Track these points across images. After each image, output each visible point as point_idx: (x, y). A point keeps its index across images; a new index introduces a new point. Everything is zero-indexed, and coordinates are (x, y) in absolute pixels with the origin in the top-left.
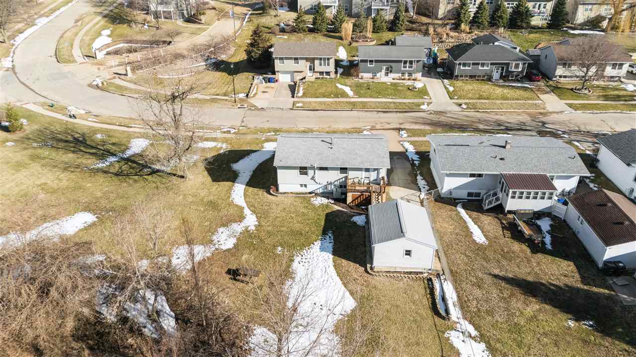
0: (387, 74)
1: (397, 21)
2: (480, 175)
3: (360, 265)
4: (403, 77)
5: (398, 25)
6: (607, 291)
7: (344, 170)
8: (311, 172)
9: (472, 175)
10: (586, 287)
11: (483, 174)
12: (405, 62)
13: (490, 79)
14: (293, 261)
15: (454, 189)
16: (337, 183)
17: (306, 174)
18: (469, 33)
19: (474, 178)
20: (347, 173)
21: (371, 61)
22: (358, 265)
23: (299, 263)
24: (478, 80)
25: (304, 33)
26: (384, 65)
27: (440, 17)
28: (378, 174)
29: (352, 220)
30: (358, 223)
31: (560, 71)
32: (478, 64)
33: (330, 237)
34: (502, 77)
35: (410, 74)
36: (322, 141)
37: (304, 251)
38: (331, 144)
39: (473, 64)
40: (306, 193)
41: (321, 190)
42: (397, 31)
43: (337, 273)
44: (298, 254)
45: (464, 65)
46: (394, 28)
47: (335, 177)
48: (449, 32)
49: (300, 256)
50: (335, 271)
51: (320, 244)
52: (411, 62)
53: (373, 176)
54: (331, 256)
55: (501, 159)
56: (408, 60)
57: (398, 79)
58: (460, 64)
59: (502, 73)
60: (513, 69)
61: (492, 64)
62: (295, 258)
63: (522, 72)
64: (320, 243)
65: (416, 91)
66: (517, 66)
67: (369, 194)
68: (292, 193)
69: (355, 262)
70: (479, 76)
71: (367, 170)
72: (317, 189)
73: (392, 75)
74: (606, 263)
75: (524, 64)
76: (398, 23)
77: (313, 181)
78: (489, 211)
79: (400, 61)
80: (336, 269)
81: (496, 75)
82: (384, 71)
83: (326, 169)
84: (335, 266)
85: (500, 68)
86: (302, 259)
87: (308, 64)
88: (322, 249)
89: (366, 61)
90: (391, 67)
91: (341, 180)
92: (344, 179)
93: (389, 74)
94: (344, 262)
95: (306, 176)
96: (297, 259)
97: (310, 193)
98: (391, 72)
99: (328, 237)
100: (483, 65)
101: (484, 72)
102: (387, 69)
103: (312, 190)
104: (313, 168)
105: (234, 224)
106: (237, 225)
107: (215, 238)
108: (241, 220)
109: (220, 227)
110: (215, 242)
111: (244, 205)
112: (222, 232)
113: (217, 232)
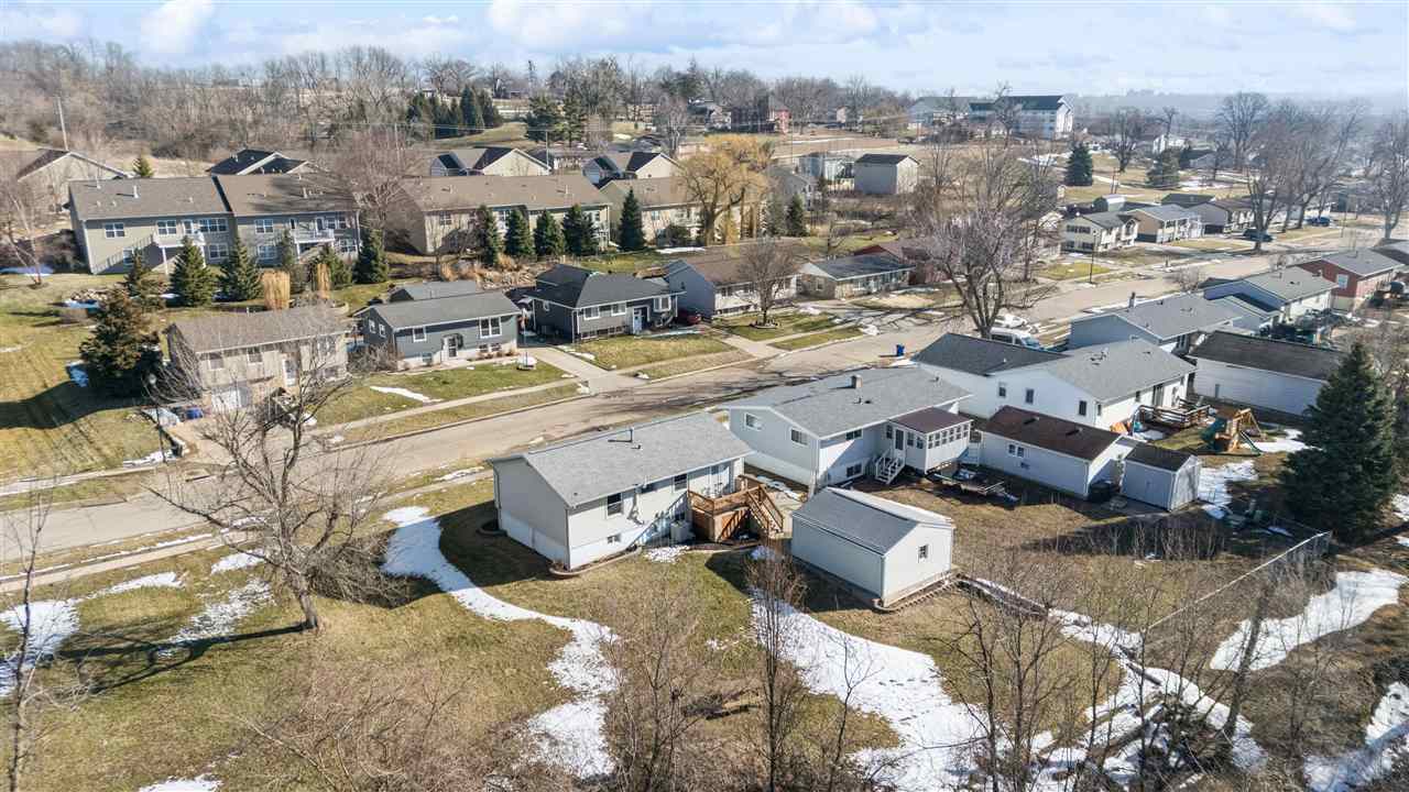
0: (453, 353)
1: (373, 262)
2: (857, 434)
4: (486, 354)
5: (375, 269)
6: (1124, 518)
7: (680, 480)
8: (627, 503)
9: (849, 436)
10: (1102, 523)
11: (860, 431)
12: (485, 324)
13: (627, 332)
15: (833, 466)
16: (672, 513)
17: (619, 510)
18: (517, 270)
19: (851, 441)
20: (685, 487)
21: (419, 331)
24: (612, 336)
25: (160, 311)
26: (445, 336)
27: (430, 249)
28: (731, 473)
29: (755, 558)
30: (769, 559)
31: (721, 301)
32: (608, 308)
34: (646, 325)
35: (496, 346)
36: (611, 441)
38: (630, 441)
39: (602, 309)
40: (622, 554)
41: (645, 538)
42: (376, 282)
45: (589, 312)
46: (369, 276)
47: (665, 501)
48: (484, 271)
52: (495, 323)
53: (724, 477)
55: (868, 402)
56: (490, 317)
57: (477, 360)
58: (581, 313)
59: (644, 320)
60: (661, 310)
61: (629, 305)
63: (672, 312)
65: (535, 371)
66: (665, 304)
67: (746, 508)
68: (596, 562)
70: (612, 330)
71: (715, 470)
72: (638, 539)
73: (462, 354)
74: (1092, 487)
75: (673, 297)
76: (376, 266)
77: (631, 521)
78: (896, 483)
79: (475, 323)
80: (837, 628)
81: (636, 325)
82: (446, 347)
83: (651, 488)
85: (640, 311)
87: (283, 358)
89: (408, 333)
90: (460, 338)
91: (678, 504)
92: (681, 500)
93: (457, 353)
95: (619, 514)
97: (629, 550)
98: (461, 346)
100: (616, 308)
101: (621, 320)
102: (452, 342)
103: (630, 543)
104: (632, 493)
105: (566, 649)
106: (576, 648)
107: (566, 683)
108: (567, 636)
109: (547, 666)
110: (577, 687)
111: (535, 615)
112: (566, 670)
113: (555, 673)
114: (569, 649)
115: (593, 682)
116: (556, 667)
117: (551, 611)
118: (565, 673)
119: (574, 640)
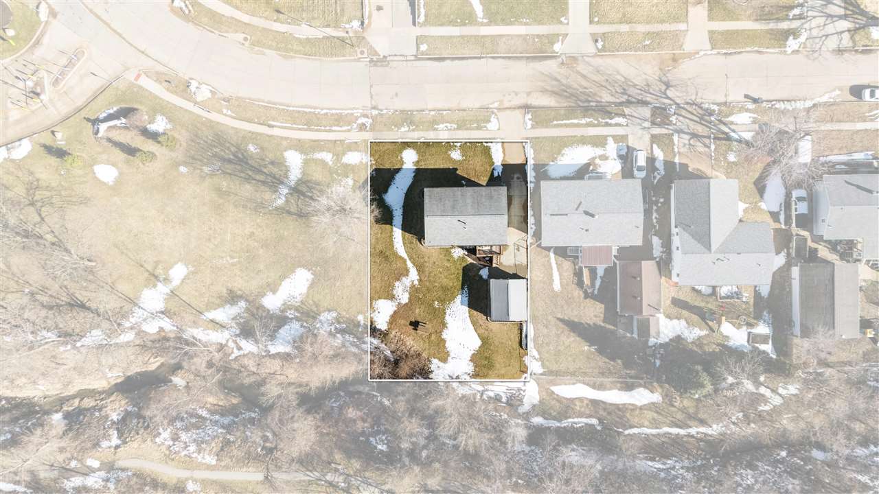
6: (613, 327)
10: (603, 325)
14: (445, 313)
22: (482, 314)
23: (449, 315)
29: (479, 274)
30: (483, 277)
33: (466, 292)
37: (451, 305)
49: (449, 309)
50: (470, 321)
51: (460, 298)
54: (467, 309)
55: (586, 230)
62: (446, 310)
69: (480, 311)
80: (470, 319)
84: (470, 317)
86: (450, 311)
88: (462, 302)
94: (474, 313)
96: (448, 312)
107: (395, 292)
108: (407, 273)
109: (395, 282)
110: (396, 296)
111: (406, 257)
112: (398, 287)
113: (395, 287)
114: (404, 279)
115: (400, 297)
116: (397, 284)
117: (410, 259)
119: (407, 275)
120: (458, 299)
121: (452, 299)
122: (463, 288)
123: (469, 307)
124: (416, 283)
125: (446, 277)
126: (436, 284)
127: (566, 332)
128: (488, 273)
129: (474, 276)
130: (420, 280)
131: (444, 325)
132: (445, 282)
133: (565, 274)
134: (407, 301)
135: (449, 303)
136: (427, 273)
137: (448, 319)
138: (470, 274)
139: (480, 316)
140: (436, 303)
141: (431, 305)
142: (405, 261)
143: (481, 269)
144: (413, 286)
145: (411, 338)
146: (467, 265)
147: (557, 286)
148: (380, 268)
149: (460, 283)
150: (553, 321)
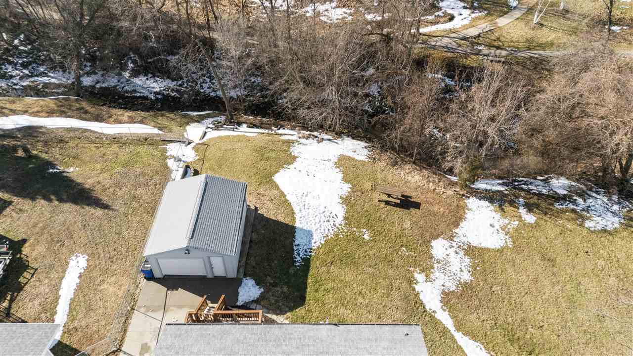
3: (263, 215)
14: (345, 218)
22: (265, 216)
23: (336, 215)
29: (262, 290)
30: (253, 282)
33: (299, 254)
37: (332, 232)
43: (290, 206)
44: (340, 227)
49: (337, 225)
50: (293, 207)
51: (313, 241)
54: (297, 225)
62: (343, 223)
64: (313, 244)
69: (268, 220)
80: (292, 210)
84: (293, 213)
86: (334, 221)
88: (309, 234)
94: (281, 218)
96: (340, 220)
99: (301, 254)
105: (453, 288)
106: (447, 284)
107: (467, 260)
108: (447, 298)
109: (471, 281)
110: (462, 253)
111: (458, 336)
112: (462, 271)
113: (469, 272)
114: (451, 286)
115: (451, 251)
116: (466, 277)
117: (445, 331)
118: (463, 268)
119: (443, 292)
120: (317, 240)
121: (331, 243)
122: (307, 262)
123: (294, 228)
124: (420, 277)
125: (346, 284)
126: (371, 270)
127: (98, 188)
128: (240, 288)
129: (275, 285)
130: (411, 281)
131: (346, 201)
132: (348, 275)
133: (44, 289)
134: (434, 243)
135: (337, 235)
136: (395, 294)
137: (340, 211)
138: (285, 289)
139: (269, 211)
140: (366, 237)
141: (376, 234)
142: (459, 326)
143: (257, 301)
144: (427, 270)
145: (413, 186)
146: (291, 309)
147: (78, 264)
148: (520, 315)
149: (312, 272)
150: (116, 206)
